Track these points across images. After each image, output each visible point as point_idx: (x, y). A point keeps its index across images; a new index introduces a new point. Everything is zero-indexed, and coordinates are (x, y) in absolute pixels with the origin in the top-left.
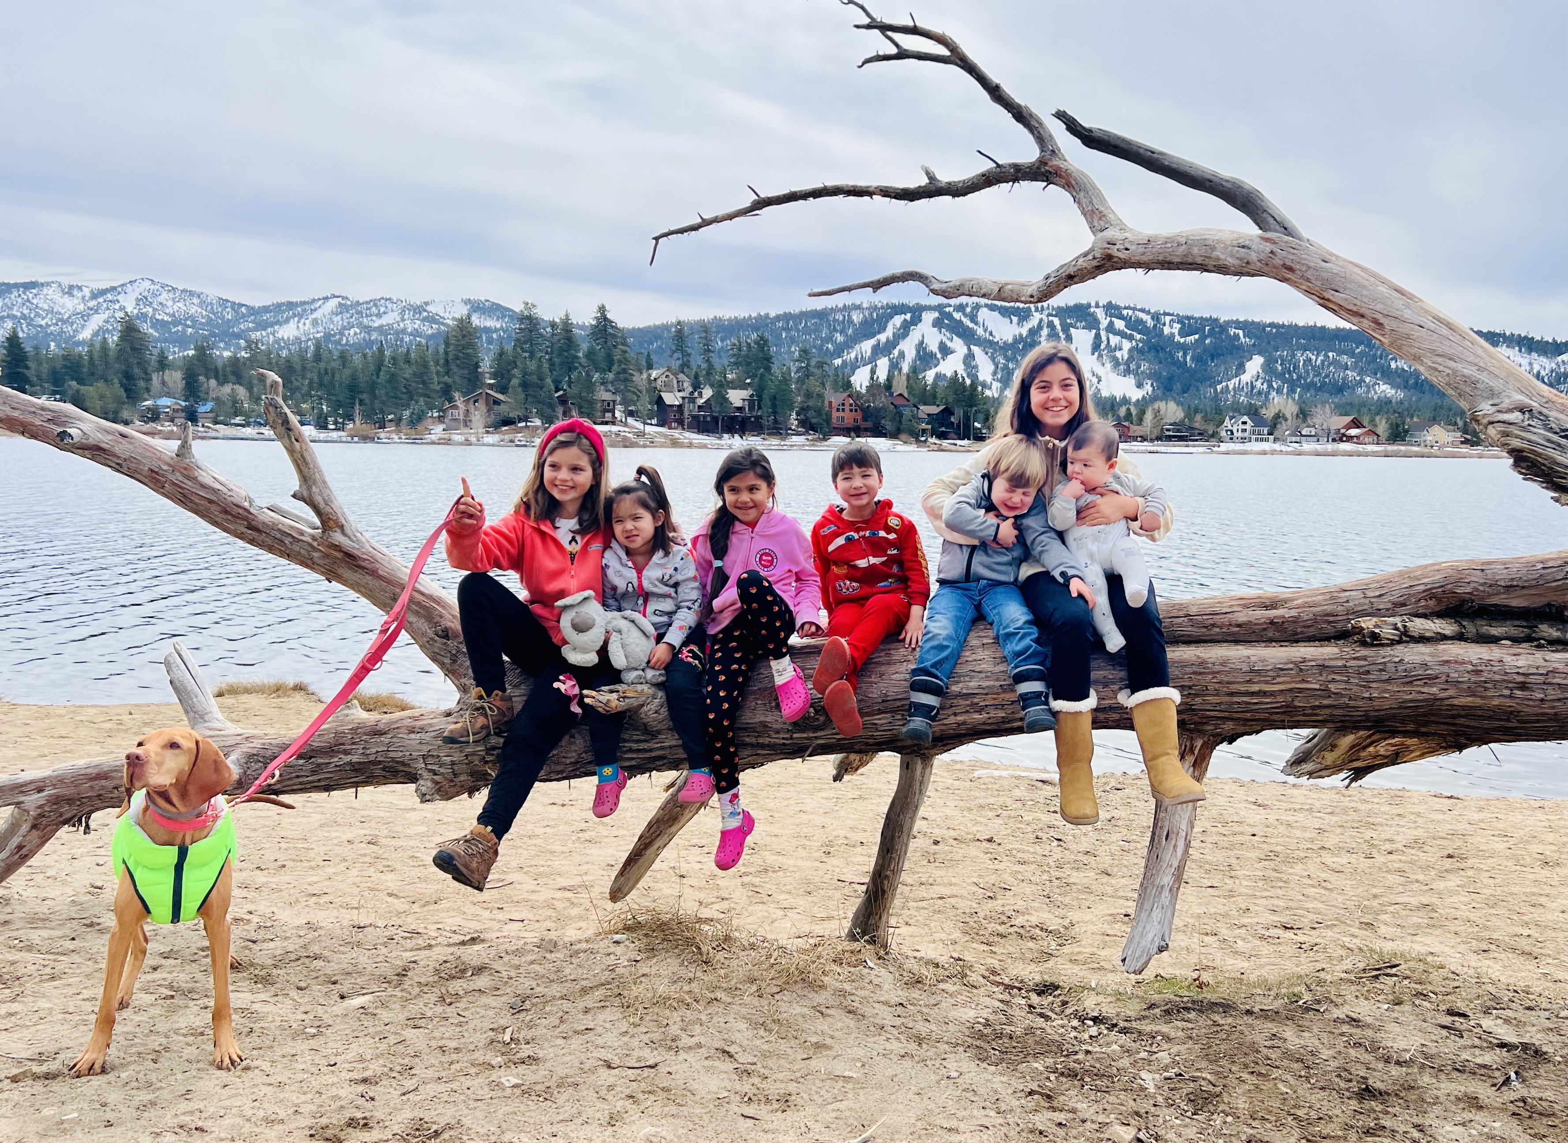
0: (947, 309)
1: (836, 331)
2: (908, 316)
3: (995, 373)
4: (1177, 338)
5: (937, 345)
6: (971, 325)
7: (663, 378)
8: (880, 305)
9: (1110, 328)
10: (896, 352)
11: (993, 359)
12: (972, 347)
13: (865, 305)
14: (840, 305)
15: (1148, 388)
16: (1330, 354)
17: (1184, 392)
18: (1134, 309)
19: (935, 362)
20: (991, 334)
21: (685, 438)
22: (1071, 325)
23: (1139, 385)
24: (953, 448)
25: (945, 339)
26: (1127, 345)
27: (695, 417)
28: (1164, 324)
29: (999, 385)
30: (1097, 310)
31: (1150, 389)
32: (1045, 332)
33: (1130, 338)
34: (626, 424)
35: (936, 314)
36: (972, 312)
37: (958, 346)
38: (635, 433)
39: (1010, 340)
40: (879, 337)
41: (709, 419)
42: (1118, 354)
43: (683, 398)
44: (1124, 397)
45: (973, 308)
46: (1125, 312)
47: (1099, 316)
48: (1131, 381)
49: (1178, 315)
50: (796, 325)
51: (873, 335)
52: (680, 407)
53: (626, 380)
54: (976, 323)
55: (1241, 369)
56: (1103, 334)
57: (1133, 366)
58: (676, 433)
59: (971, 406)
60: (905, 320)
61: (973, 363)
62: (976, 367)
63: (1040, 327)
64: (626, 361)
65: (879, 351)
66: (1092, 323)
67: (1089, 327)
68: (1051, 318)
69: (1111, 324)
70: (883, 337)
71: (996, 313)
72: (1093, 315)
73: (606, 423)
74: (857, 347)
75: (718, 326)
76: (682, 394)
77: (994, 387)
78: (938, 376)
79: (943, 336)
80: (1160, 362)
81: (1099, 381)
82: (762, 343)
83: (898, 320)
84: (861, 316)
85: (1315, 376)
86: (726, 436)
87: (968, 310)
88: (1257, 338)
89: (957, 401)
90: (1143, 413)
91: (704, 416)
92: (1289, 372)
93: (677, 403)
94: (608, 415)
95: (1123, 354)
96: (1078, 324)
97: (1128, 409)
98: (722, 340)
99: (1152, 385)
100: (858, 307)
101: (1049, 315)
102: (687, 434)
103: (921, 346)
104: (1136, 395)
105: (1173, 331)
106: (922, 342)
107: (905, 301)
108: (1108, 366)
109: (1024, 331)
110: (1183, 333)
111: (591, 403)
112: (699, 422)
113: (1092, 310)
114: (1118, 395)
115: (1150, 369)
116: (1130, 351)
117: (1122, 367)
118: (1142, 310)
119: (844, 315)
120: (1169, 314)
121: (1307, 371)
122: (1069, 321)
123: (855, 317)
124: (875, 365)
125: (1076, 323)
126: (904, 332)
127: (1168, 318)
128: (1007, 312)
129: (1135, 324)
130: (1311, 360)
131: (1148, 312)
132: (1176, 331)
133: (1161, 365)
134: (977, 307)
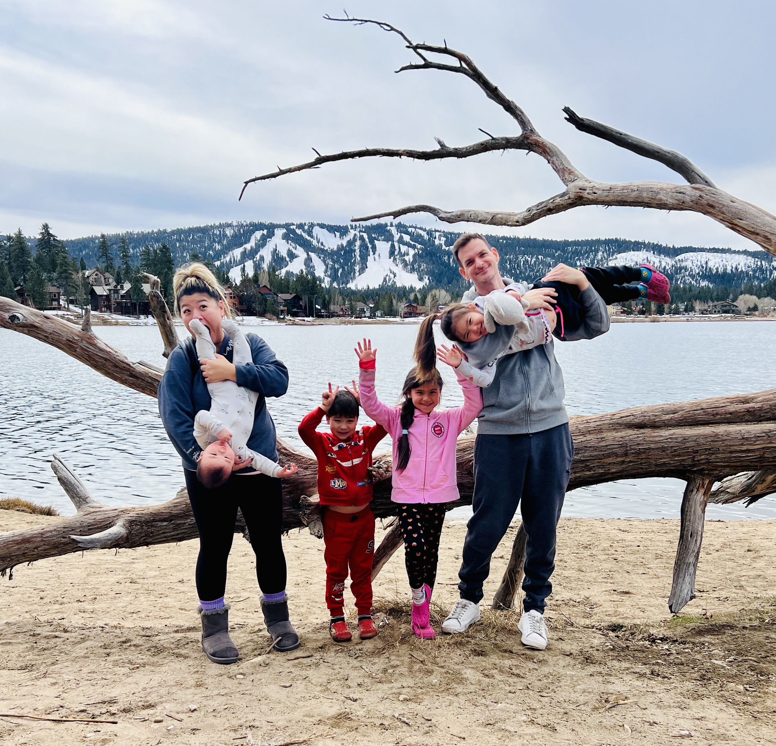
0: (292, 227)
1: (215, 242)
2: (265, 232)
3: (326, 272)
4: (444, 247)
5: (286, 252)
6: (309, 238)
7: (94, 276)
8: (245, 224)
9: (401, 241)
10: (258, 257)
11: (324, 261)
12: (310, 253)
13: (235, 224)
14: (217, 224)
15: (426, 281)
16: (540, 257)
17: (449, 283)
18: (416, 228)
19: (286, 263)
20: (322, 244)
21: (113, 319)
22: (375, 238)
23: (421, 279)
24: (302, 322)
25: (291, 248)
26: (412, 252)
27: (118, 303)
28: (435, 238)
29: (329, 279)
30: (391, 228)
31: (428, 281)
32: (358, 243)
33: (414, 247)
34: (68, 310)
35: (285, 231)
36: (309, 229)
37: (300, 252)
38: (75, 316)
39: (335, 249)
40: (245, 246)
41: (129, 305)
42: (406, 258)
43: (110, 290)
44: (412, 287)
45: (309, 227)
46: (410, 230)
47: (393, 232)
48: (415, 276)
49: (444, 232)
50: (186, 237)
51: (241, 245)
52: (108, 296)
53: (67, 278)
54: (312, 237)
56: (396, 244)
57: (416, 266)
58: (106, 316)
59: (313, 294)
60: (263, 234)
61: (311, 264)
62: (313, 267)
63: (355, 240)
64: (66, 264)
65: (245, 256)
66: (389, 238)
67: (386, 240)
68: (361, 234)
69: (401, 237)
70: (248, 246)
71: (325, 230)
72: (389, 231)
73: (54, 309)
74: (231, 253)
75: (130, 239)
76: (108, 287)
77: (326, 281)
78: (288, 273)
79: (291, 246)
80: (434, 263)
81: (395, 276)
82: (165, 250)
83: (258, 234)
84: (232, 231)
85: (530, 271)
86: (142, 317)
87: (306, 227)
89: (304, 291)
90: (424, 298)
91: (126, 303)
92: (514, 268)
93: (105, 294)
94: (55, 303)
95: (409, 258)
96: (380, 238)
97: (416, 295)
98: (133, 249)
99: (429, 278)
100: (229, 225)
101: (360, 231)
102: (114, 316)
103: (275, 252)
104: (419, 285)
105: (441, 242)
106: (276, 250)
107: (263, 221)
108: (400, 266)
109: (345, 243)
110: (448, 244)
111: (42, 295)
112: (122, 307)
113: (388, 228)
114: (408, 286)
115: (427, 268)
116: (414, 256)
117: (409, 267)
118: (421, 229)
119: (220, 231)
120: (438, 231)
121: (526, 269)
122: (373, 235)
123: (228, 232)
124: (244, 266)
125: (378, 237)
126: (263, 242)
127: (437, 234)
128: (332, 229)
129: (417, 238)
130: (527, 261)
131: (425, 230)
132: (443, 242)
133: (434, 266)
134: (312, 226)
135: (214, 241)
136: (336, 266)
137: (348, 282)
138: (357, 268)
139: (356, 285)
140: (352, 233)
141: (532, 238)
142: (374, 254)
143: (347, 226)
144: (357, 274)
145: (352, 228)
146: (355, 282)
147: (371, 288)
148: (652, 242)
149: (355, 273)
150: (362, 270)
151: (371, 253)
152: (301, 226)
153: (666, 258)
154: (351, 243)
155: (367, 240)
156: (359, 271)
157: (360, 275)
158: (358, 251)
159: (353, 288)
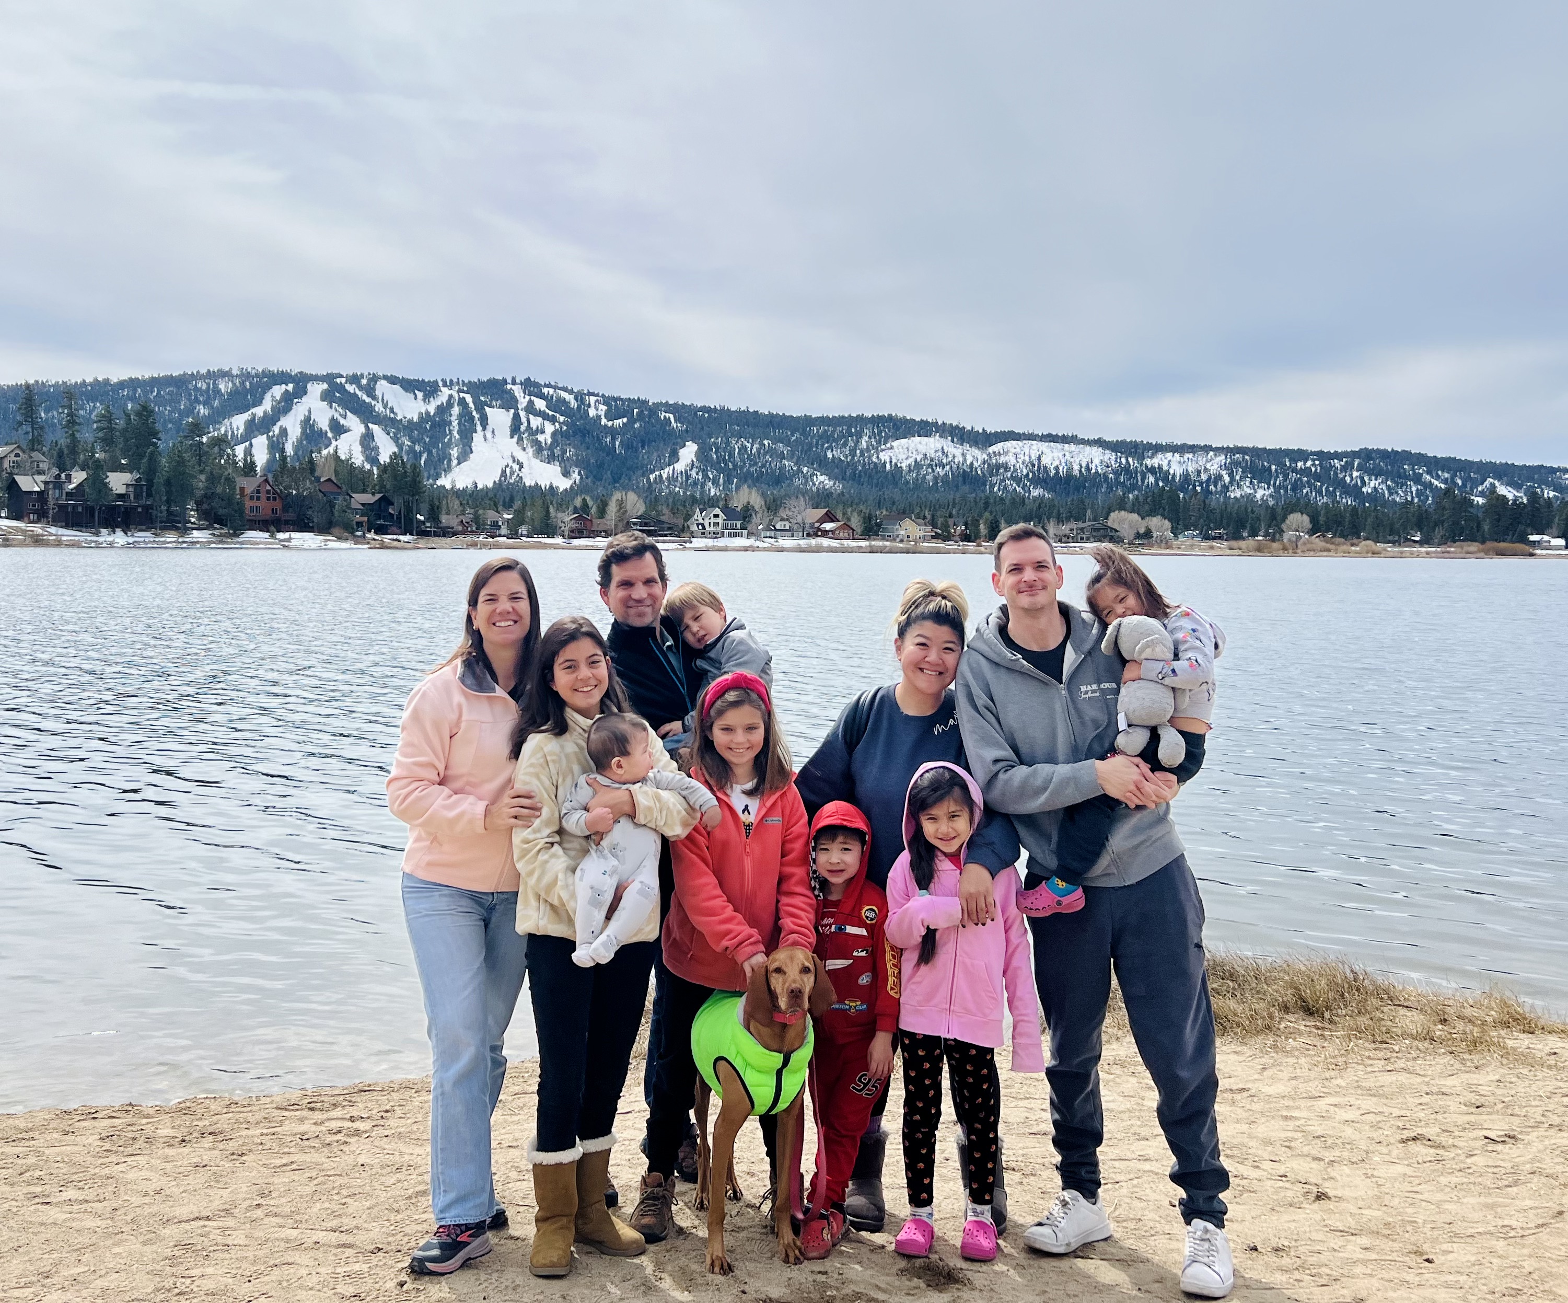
0: (338, 380)
1: (199, 403)
2: (290, 387)
4: (604, 421)
5: (327, 423)
6: (368, 400)
7: (14, 458)
8: (253, 372)
9: (531, 409)
10: (276, 430)
11: (395, 439)
12: (370, 425)
13: (235, 372)
14: (203, 371)
15: (576, 476)
16: (766, 442)
18: (555, 388)
19: (326, 442)
20: (392, 410)
21: (51, 534)
22: (486, 404)
23: (566, 474)
24: (396, 544)
25: (336, 416)
26: (549, 428)
27: (62, 508)
28: (589, 406)
30: (514, 387)
31: (578, 478)
32: (456, 410)
33: (553, 420)
35: (325, 386)
36: (368, 384)
37: (354, 423)
39: (416, 419)
40: (254, 410)
41: (80, 509)
42: (541, 438)
43: (46, 483)
44: (551, 486)
45: (369, 380)
46: (545, 390)
47: (517, 394)
48: (556, 468)
49: (603, 396)
51: (246, 409)
52: (41, 493)
54: (374, 398)
55: (675, 457)
56: (522, 414)
57: (557, 452)
58: (37, 529)
60: (286, 390)
61: (373, 444)
62: (377, 448)
63: (450, 404)
65: (253, 428)
66: (509, 402)
67: (506, 407)
68: (462, 395)
69: (531, 403)
70: (259, 411)
71: (397, 387)
72: (510, 393)
74: (226, 422)
76: (43, 478)
79: (336, 411)
80: (588, 448)
81: (521, 467)
82: (145, 414)
83: (277, 391)
84: (230, 385)
85: (751, 465)
86: (104, 531)
87: (364, 382)
88: (690, 423)
91: (74, 506)
92: (724, 460)
93: (37, 489)
95: (545, 438)
96: (494, 403)
99: (580, 473)
100: (226, 375)
101: (459, 391)
102: (53, 530)
103: (307, 423)
104: (563, 484)
105: (600, 413)
106: (309, 418)
107: (286, 368)
108: (530, 451)
109: (432, 409)
110: (609, 416)
112: (67, 513)
113: (509, 387)
114: (544, 483)
115: (577, 455)
116: (554, 435)
117: (545, 452)
118: (565, 389)
119: (208, 384)
120: (593, 394)
121: (743, 460)
122: (482, 398)
123: (222, 387)
124: (251, 445)
125: (491, 401)
126: (285, 405)
127: (593, 399)
128: (409, 386)
129: (557, 405)
130: (746, 448)
131: (571, 392)
132: (603, 413)
133: (589, 451)
134: (374, 379)
135: (197, 401)
136: (417, 448)
137: (438, 476)
138: (454, 452)
139: (453, 482)
140: (446, 392)
141: (751, 410)
142: (484, 429)
143: (436, 382)
144: (455, 462)
145: (445, 385)
146: (450, 477)
147: (480, 486)
148: (948, 422)
149: (450, 460)
150: (464, 456)
151: (479, 428)
152: (355, 379)
153: (973, 449)
154: (443, 410)
155: (471, 405)
156: (458, 458)
157: (459, 463)
158: (455, 423)
159: (448, 487)
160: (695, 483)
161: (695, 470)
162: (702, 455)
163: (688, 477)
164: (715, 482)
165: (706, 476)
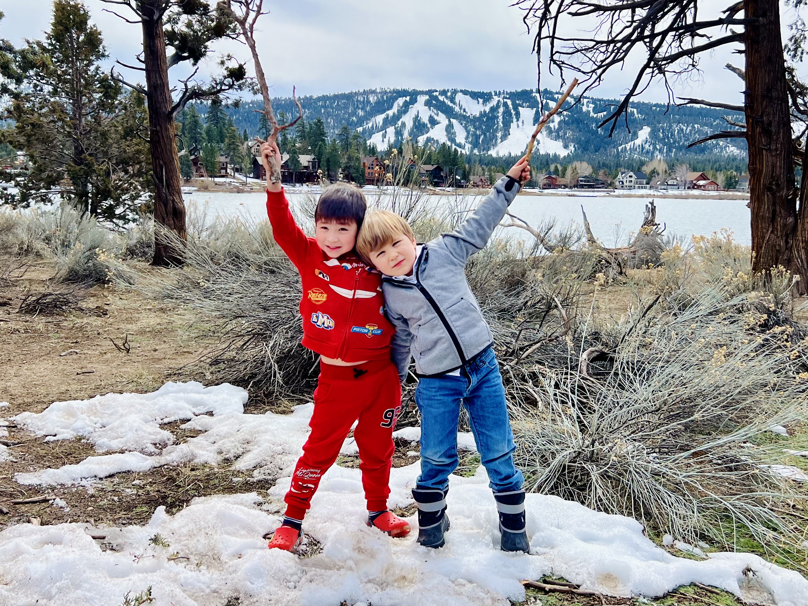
0: (435, 94)
2: (408, 98)
3: (467, 138)
4: (592, 114)
5: (428, 119)
6: (451, 105)
8: (388, 90)
10: (400, 123)
11: (466, 128)
12: (451, 120)
13: (378, 91)
14: (362, 91)
15: (572, 148)
16: (696, 126)
17: (596, 151)
18: (562, 94)
19: (427, 130)
20: (464, 110)
22: (519, 105)
23: (566, 147)
24: (443, 192)
25: (433, 114)
26: (557, 119)
28: (583, 105)
29: (470, 146)
30: (537, 94)
32: (501, 110)
33: (560, 114)
35: (427, 97)
36: (452, 95)
37: (442, 118)
39: (478, 115)
40: (388, 112)
41: (287, 174)
42: (552, 125)
44: (555, 155)
45: (452, 93)
46: (556, 96)
47: (538, 99)
48: (559, 144)
49: (592, 98)
50: (331, 104)
51: (383, 111)
53: (234, 149)
54: (454, 103)
55: (635, 136)
57: (561, 133)
59: (454, 165)
60: (406, 101)
61: (452, 131)
62: (455, 133)
63: (498, 106)
64: (233, 137)
65: (387, 122)
67: (531, 107)
68: (505, 100)
70: (390, 113)
71: (468, 97)
72: (534, 98)
73: (223, 176)
74: (373, 119)
77: (466, 147)
78: (429, 140)
79: (432, 112)
80: (580, 131)
81: (539, 143)
83: (401, 101)
84: (376, 98)
85: (685, 140)
86: (298, 185)
87: (449, 94)
88: (647, 114)
89: (446, 162)
90: (565, 168)
92: (668, 137)
94: (223, 171)
95: (554, 125)
96: (524, 104)
97: (556, 166)
99: (574, 146)
100: (373, 92)
101: (504, 98)
103: (417, 119)
104: (563, 153)
105: (589, 109)
106: (418, 116)
107: (406, 88)
108: (545, 133)
109: (487, 109)
110: (596, 111)
111: (213, 164)
114: (551, 153)
115: (573, 135)
116: (560, 123)
117: (554, 134)
119: (364, 98)
120: (586, 98)
121: (680, 138)
122: (517, 102)
123: (371, 99)
124: (386, 132)
126: (405, 109)
127: (585, 101)
128: (475, 95)
129: (564, 105)
130: (682, 130)
131: (572, 96)
132: (591, 109)
133: (581, 133)
134: (455, 92)
135: (358, 107)
136: (478, 133)
137: (489, 149)
138: (499, 135)
139: (498, 153)
140: (496, 98)
142: (518, 120)
143: (490, 93)
144: (499, 140)
145: (496, 94)
146: (496, 149)
147: (513, 155)
149: (496, 140)
150: (505, 137)
151: (515, 120)
152: (444, 93)
154: (494, 109)
155: (511, 106)
156: (501, 138)
157: (502, 141)
158: (501, 118)
159: (494, 155)
160: (648, 152)
161: (648, 144)
162: (653, 134)
163: (643, 148)
164: (661, 151)
165: (655, 148)
